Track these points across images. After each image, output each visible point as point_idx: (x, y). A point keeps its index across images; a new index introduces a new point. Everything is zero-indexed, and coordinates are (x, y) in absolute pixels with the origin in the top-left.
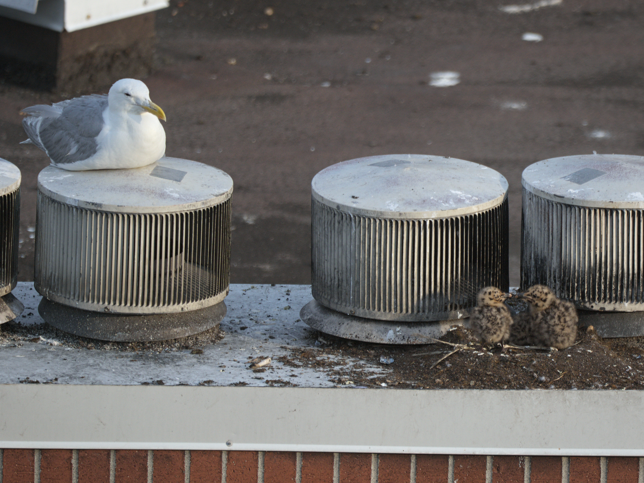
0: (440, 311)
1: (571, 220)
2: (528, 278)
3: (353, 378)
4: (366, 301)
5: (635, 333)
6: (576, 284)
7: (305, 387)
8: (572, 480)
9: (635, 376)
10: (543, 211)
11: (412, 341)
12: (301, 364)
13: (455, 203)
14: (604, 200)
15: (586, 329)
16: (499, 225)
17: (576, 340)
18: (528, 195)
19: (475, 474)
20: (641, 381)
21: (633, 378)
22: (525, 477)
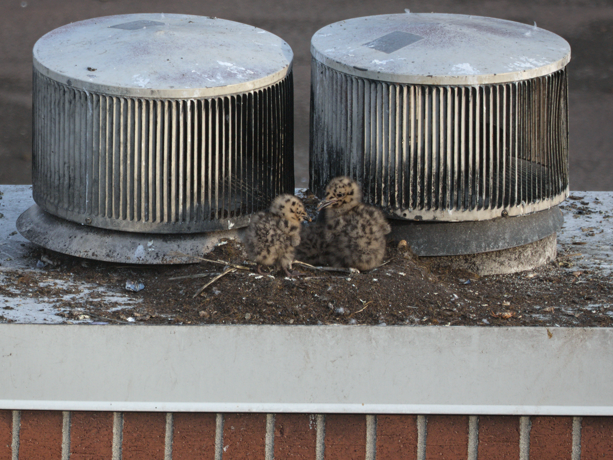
0: (205, 219)
1: (376, 100)
2: (319, 177)
3: (88, 311)
4: (107, 207)
5: (462, 250)
6: (383, 185)
7: (24, 324)
8: (380, 446)
9: (462, 308)
10: (339, 88)
11: (168, 260)
12: (18, 292)
13: (224, 77)
14: (421, 74)
15: (397, 245)
16: (281, 107)
17: (384, 259)
18: (319, 67)
19: (251, 438)
20: (470, 315)
21: (460, 310)
22: (318, 441)
